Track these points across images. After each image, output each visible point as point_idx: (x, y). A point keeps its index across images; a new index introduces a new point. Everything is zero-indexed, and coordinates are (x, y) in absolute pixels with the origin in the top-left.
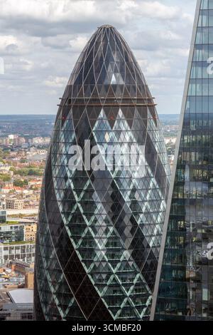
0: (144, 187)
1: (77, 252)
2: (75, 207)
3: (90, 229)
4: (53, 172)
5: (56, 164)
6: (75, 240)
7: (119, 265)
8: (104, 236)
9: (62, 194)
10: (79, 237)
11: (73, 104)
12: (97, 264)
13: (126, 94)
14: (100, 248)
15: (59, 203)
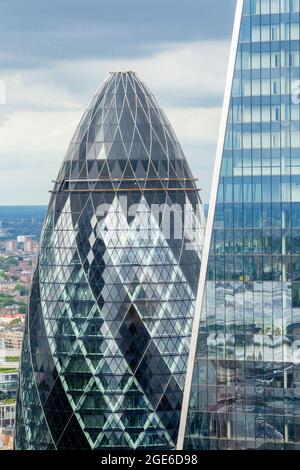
0: (180, 315)
1: (78, 416)
2: (75, 347)
3: (98, 380)
4: (42, 293)
5: (47, 281)
6: (74, 398)
7: (141, 436)
8: (118, 390)
9: (55, 327)
10: (81, 393)
11: (71, 189)
12: (108, 435)
13: (152, 173)
14: (113, 409)
15: (50, 341)
